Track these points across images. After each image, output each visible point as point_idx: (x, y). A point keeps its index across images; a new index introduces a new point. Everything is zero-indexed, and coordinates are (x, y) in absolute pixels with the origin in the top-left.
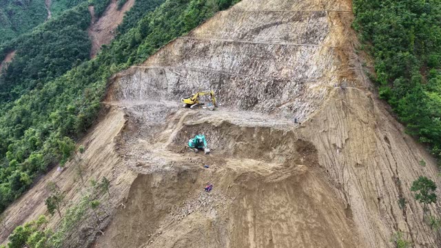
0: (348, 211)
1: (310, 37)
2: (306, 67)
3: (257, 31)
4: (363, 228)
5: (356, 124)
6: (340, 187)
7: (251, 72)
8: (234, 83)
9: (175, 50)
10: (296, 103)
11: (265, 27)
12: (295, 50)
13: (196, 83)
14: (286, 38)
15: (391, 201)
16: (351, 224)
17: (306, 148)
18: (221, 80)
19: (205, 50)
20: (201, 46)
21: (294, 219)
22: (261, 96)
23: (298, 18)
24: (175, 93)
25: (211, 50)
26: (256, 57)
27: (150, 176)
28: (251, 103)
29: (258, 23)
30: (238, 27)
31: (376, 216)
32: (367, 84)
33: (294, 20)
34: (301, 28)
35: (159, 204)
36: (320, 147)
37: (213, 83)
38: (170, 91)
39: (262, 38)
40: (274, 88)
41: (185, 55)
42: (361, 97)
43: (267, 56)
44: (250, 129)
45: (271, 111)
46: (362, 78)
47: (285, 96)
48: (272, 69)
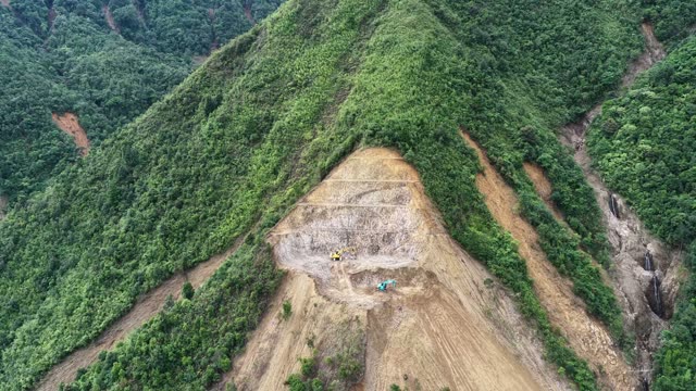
0: (460, 302)
1: (399, 200)
2: (404, 222)
3: (360, 196)
4: (469, 309)
5: (448, 256)
6: (452, 291)
7: (366, 227)
8: (359, 238)
9: (299, 216)
10: (406, 246)
11: (365, 193)
12: (393, 210)
13: (328, 240)
14: (383, 201)
15: (475, 293)
16: (464, 309)
17: (431, 275)
18: (347, 236)
19: (324, 214)
20: (319, 210)
21: (445, 313)
22: (380, 244)
23: (387, 187)
24: (313, 249)
25: (329, 213)
26: (367, 216)
27: (373, 309)
28: (375, 250)
29: (359, 190)
30: (343, 194)
31: (472, 301)
32: (443, 230)
33: (385, 188)
34: (391, 193)
35: (382, 323)
36: (436, 273)
37: (342, 239)
38: (308, 248)
39: (364, 202)
40: (388, 238)
41: (308, 218)
42: (443, 238)
43: (373, 215)
44: (397, 270)
45: (391, 254)
46: (440, 227)
47: (397, 242)
48: (380, 224)
